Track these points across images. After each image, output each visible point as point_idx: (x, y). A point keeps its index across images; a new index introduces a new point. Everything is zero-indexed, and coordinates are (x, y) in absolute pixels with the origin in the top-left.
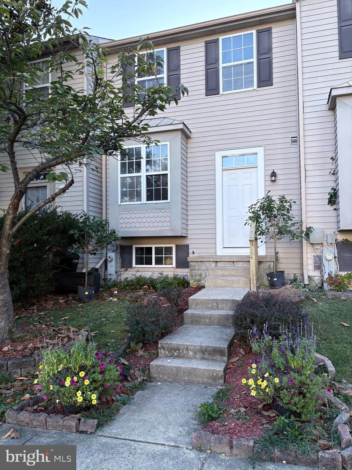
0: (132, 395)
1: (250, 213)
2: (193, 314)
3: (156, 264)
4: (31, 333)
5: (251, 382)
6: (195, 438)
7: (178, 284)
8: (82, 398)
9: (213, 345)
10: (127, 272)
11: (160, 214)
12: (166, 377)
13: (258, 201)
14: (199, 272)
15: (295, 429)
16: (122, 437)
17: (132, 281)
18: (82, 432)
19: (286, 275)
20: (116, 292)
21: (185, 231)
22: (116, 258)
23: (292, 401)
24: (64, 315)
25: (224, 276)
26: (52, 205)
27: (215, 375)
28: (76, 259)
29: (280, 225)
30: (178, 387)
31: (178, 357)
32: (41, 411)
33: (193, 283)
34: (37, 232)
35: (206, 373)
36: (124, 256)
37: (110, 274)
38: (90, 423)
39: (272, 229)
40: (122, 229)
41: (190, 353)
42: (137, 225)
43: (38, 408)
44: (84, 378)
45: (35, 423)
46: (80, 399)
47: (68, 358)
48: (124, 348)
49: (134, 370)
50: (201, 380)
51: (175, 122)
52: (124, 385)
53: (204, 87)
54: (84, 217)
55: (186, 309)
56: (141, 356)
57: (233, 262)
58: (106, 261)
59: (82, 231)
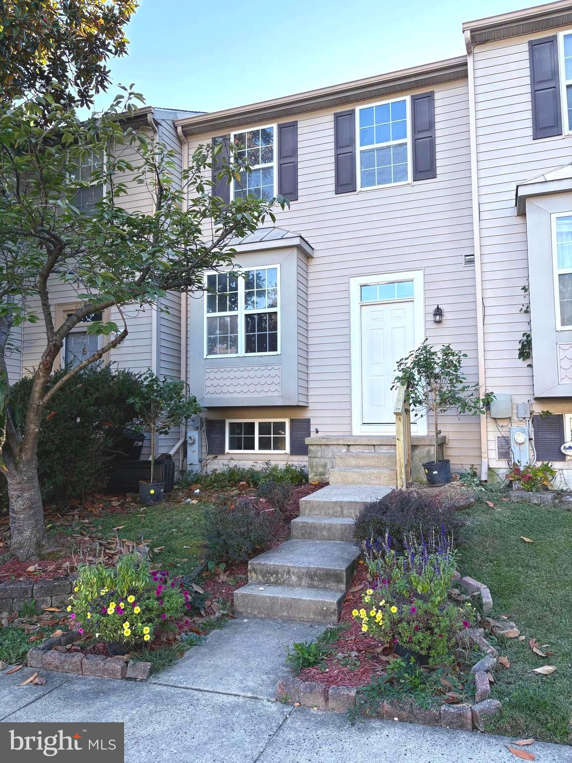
0: (204, 635)
1: (400, 371)
2: (305, 522)
3: (261, 448)
4: (68, 547)
5: (363, 612)
6: (280, 687)
7: (291, 479)
8: (129, 631)
9: (325, 567)
10: (216, 461)
11: (266, 373)
12: (256, 612)
13: (412, 353)
14: (323, 461)
15: (416, 677)
16: (182, 686)
17: (223, 474)
18: (130, 679)
19: (452, 467)
20: (198, 491)
21: (303, 399)
22: (201, 439)
23: (414, 638)
24: (117, 524)
25: (359, 467)
26: (103, 361)
27: (325, 608)
28: (139, 441)
29: (445, 389)
30: (271, 626)
31: (276, 583)
32: (77, 651)
33: (313, 478)
34: (80, 401)
35: (313, 607)
36: (212, 436)
37: (191, 464)
38: (141, 666)
39: (432, 395)
40: (208, 396)
41: (293, 578)
42: (231, 389)
43: (72, 648)
44: (134, 605)
45: (66, 667)
46: (127, 632)
47: (113, 576)
48: (199, 571)
49: (211, 600)
50: (305, 617)
51: (289, 235)
52: (194, 621)
53: (333, 181)
54: (150, 379)
55: (297, 516)
56: (223, 582)
57: (374, 445)
58: (185, 444)
59: (147, 399)
